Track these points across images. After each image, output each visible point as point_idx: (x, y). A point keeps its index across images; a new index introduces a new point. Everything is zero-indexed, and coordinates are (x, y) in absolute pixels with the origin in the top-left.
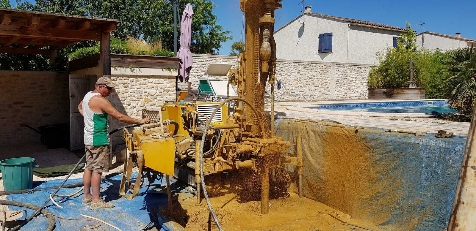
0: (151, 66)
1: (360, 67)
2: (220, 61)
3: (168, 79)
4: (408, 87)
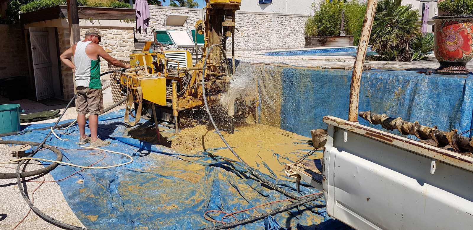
0: (110, 18)
1: (298, 17)
3: (126, 30)
4: (339, 35)
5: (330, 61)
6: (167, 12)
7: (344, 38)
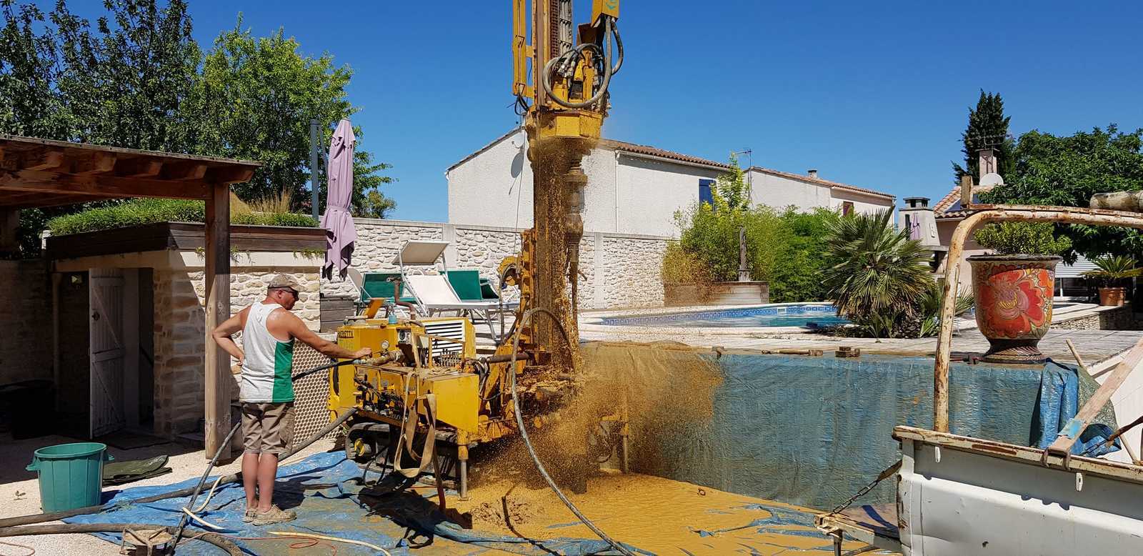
0: (273, 247)
1: (647, 241)
2: (379, 231)
3: (305, 275)
4: (738, 280)
5: (758, 338)
6: (371, 231)
7: (748, 286)
